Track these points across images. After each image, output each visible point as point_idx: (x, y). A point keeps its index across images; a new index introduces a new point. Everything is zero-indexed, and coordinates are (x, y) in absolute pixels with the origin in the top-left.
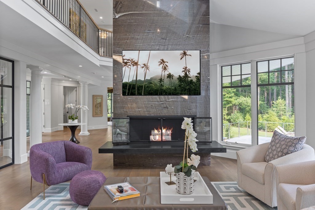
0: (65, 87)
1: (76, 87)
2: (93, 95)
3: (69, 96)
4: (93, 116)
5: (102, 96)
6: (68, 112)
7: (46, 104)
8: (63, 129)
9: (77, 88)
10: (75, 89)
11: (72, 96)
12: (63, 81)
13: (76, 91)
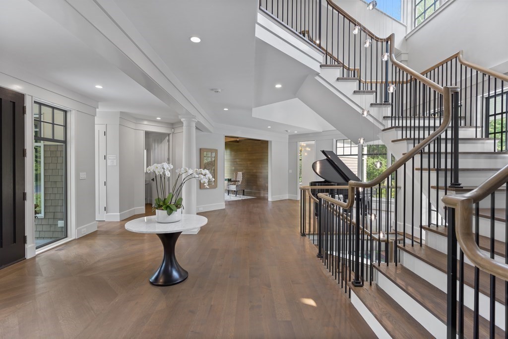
0: (147, 134)
1: (169, 135)
2: (200, 149)
3: (156, 150)
4: (200, 188)
5: (216, 151)
6: (153, 180)
7: (108, 164)
8: (145, 212)
9: (171, 136)
10: (167, 138)
11: (161, 150)
12: (146, 122)
13: (169, 141)
